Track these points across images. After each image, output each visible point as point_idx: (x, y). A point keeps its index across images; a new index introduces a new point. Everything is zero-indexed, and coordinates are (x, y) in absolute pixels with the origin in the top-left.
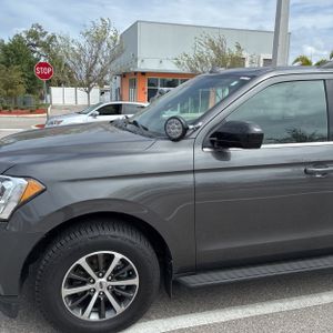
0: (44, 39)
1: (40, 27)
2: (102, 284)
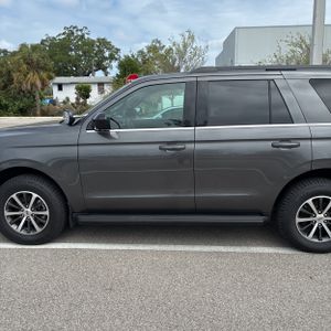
0: (163, 52)
1: (159, 42)
2: (27, 212)
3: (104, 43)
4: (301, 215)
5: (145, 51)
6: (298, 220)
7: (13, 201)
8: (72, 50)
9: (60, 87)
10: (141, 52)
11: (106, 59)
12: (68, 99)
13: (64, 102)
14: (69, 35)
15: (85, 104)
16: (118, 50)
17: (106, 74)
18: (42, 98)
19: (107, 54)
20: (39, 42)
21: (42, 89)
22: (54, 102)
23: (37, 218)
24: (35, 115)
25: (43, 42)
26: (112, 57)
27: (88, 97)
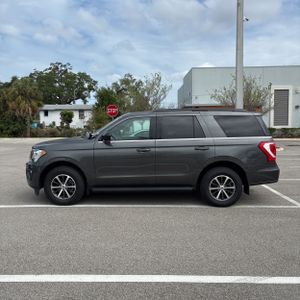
0: (134, 84)
1: (131, 76)
2: (64, 187)
3: (84, 77)
4: (212, 186)
5: (119, 83)
6: (210, 189)
7: (56, 180)
8: (56, 82)
9: (46, 113)
10: (115, 84)
11: (86, 89)
12: (54, 123)
13: (50, 126)
14: (54, 70)
15: (68, 127)
16: (96, 82)
17: (85, 102)
18: (31, 122)
19: (86, 85)
20: (28, 75)
21: (33, 115)
22: (41, 126)
23: (69, 190)
24: (25, 136)
25: (31, 75)
26: (90, 88)
27: (70, 121)
